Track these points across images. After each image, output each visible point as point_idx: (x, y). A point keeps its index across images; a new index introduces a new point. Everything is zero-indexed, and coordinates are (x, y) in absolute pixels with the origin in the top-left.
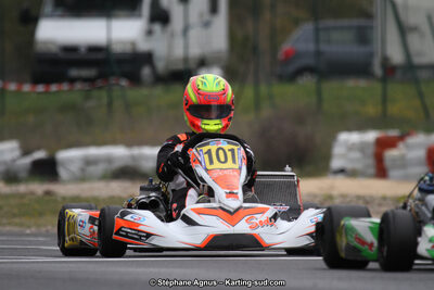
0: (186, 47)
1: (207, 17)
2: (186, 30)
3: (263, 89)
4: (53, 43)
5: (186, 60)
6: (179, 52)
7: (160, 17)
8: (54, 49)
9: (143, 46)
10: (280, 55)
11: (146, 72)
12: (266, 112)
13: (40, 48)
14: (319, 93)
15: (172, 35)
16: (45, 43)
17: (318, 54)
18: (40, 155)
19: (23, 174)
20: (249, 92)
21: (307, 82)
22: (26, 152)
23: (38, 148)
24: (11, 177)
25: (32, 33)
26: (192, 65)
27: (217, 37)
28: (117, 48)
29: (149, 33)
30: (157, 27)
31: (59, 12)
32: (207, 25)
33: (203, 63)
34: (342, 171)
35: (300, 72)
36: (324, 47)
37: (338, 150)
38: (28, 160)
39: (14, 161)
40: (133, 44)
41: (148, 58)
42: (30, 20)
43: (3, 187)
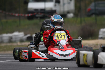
0: (64, 8)
1: (69, 1)
2: (64, 4)
3: (82, 19)
4: (32, 8)
5: (64, 12)
6: (62, 10)
8: (32, 10)
9: (54, 9)
10: (87, 10)
12: (83, 24)
13: (29, 10)
14: (96, 20)
15: (61, 6)
16: (30, 8)
19: (25, 40)
20: (79, 19)
21: (94, 16)
22: (25, 35)
23: (28, 34)
24: (22, 41)
25: (27, 6)
26: (65, 13)
27: (72, 6)
28: (47, 9)
29: (55, 5)
30: (57, 4)
31: (33, 1)
32: (69, 3)
33: (68, 12)
34: (102, 38)
35: (92, 14)
36: (97, 8)
37: (100, 33)
38: (26, 37)
39: (22, 37)
40: (51, 8)
41: (55, 11)
42: (26, 3)
43: (19, 44)
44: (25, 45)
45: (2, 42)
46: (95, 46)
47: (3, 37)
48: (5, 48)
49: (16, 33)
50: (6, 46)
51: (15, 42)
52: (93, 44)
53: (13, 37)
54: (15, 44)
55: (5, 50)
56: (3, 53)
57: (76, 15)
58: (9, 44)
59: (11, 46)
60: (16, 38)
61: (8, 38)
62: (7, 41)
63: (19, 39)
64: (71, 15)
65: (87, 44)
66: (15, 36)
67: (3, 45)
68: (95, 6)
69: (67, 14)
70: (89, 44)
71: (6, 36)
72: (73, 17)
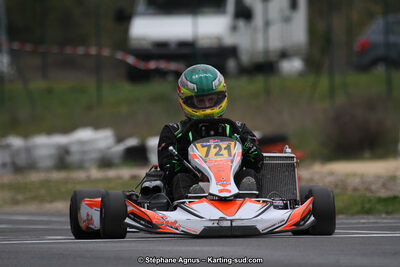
0: (266, 39)
1: (287, 12)
2: (267, 24)
3: (338, 79)
4: (144, 39)
5: (266, 52)
6: (260, 45)
7: (244, 14)
8: (146, 45)
9: (229, 40)
10: (356, 47)
11: (231, 64)
12: (341, 100)
13: (134, 44)
14: (389, 82)
15: (255, 30)
16: (139, 39)
17: (388, 45)
18: (132, 142)
19: (117, 161)
20: (324, 82)
21: (380, 70)
22: (119, 140)
23: (130, 136)
24: (105, 163)
25: (126, 30)
26: (273, 57)
27: (297, 31)
28: (204, 43)
29: (234, 28)
30: (241, 23)
31: (151, 11)
32: (287, 20)
33: (284, 55)
35: (374, 62)
36: (392, 39)
38: (121, 148)
39: (109, 148)
40: (219, 39)
41: (232, 51)
42: (124, 18)
43: (96, 173)
44: (119, 178)
45: (32, 166)
46: (384, 185)
47: (36, 147)
48: (42, 192)
49: (85, 134)
50: (46, 183)
51: (80, 166)
52: (378, 177)
53: (74, 149)
54: (81, 175)
55: (41, 199)
56: (32, 207)
57: (313, 64)
58: (56, 175)
59: (66, 182)
60: (84, 153)
61: (53, 151)
62: (49, 163)
63: (94, 155)
64: (293, 66)
65: (354, 175)
66: (82, 143)
67: (34, 177)
68: (388, 31)
69: (277, 62)
70: (362, 176)
71: (45, 144)
72: (301, 75)
